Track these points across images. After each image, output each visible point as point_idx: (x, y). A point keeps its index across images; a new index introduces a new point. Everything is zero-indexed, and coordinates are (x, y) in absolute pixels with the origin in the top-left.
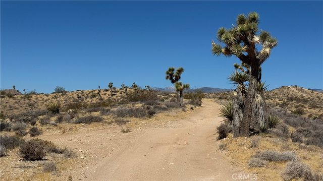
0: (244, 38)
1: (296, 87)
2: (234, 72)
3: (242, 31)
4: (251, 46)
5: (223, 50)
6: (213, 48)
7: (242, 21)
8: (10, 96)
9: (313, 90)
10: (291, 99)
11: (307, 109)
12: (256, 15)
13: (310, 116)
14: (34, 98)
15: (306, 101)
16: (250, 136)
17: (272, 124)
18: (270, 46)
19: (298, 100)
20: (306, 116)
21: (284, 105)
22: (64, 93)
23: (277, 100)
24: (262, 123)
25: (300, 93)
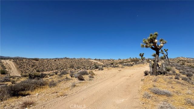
0: (152, 41)
1: (182, 57)
2: (153, 54)
3: (151, 39)
4: (155, 44)
5: (145, 46)
6: (141, 46)
7: (151, 35)
8: (110, 60)
9: (188, 58)
10: (181, 61)
11: (186, 63)
12: (157, 33)
13: (187, 65)
14: (114, 61)
15: (185, 61)
16: (157, 75)
17: (168, 70)
18: (163, 43)
19: (183, 61)
20: (186, 65)
21: (178, 62)
22: (120, 60)
23: (176, 61)
24: (164, 70)
25: (184, 59)
